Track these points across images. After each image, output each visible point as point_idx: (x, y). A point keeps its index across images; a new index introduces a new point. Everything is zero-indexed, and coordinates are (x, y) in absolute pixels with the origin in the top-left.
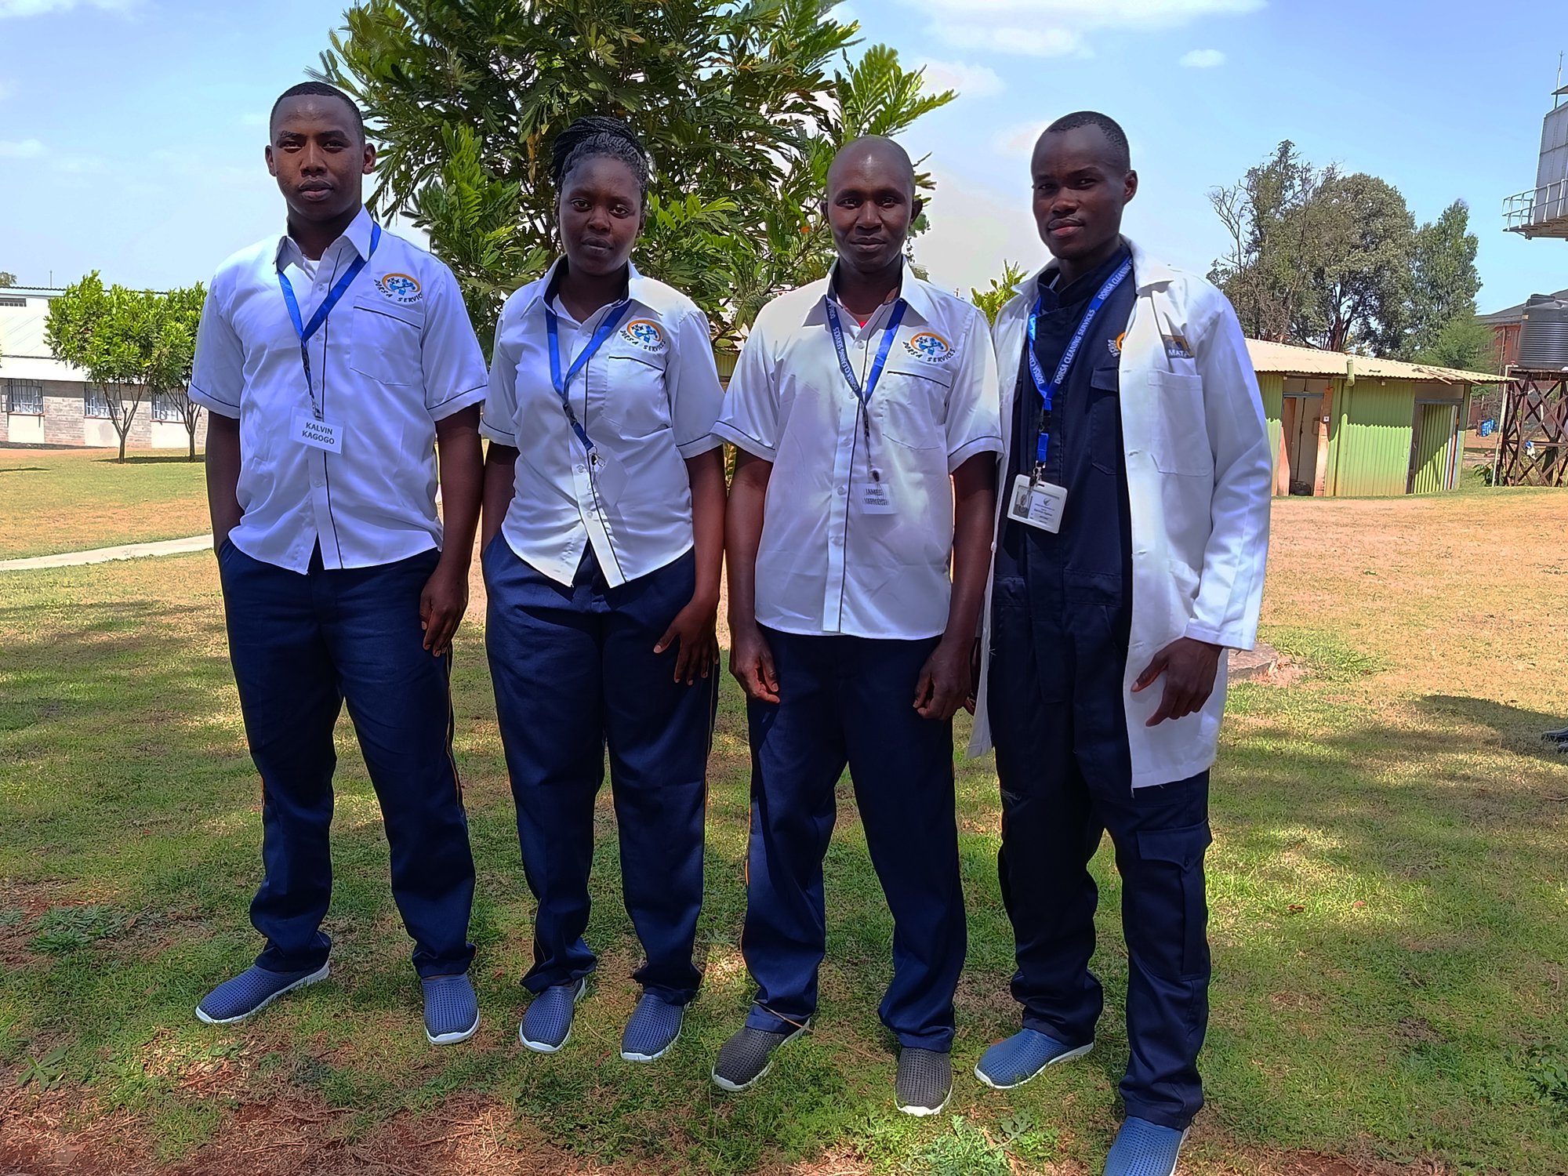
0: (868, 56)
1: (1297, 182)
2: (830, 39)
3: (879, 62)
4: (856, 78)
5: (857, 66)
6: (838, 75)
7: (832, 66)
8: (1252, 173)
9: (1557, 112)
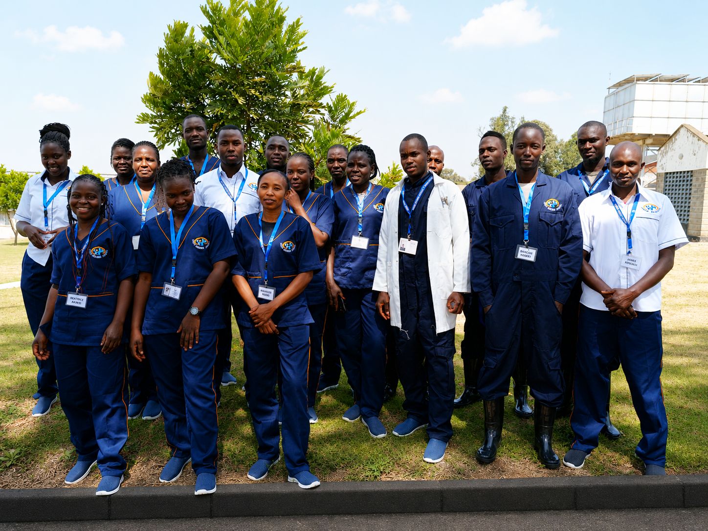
0: (337, 96)
1: (510, 123)
2: (325, 91)
3: (341, 99)
4: (334, 104)
5: (334, 100)
6: (328, 104)
7: (326, 100)
8: (492, 119)
9: (609, 96)
